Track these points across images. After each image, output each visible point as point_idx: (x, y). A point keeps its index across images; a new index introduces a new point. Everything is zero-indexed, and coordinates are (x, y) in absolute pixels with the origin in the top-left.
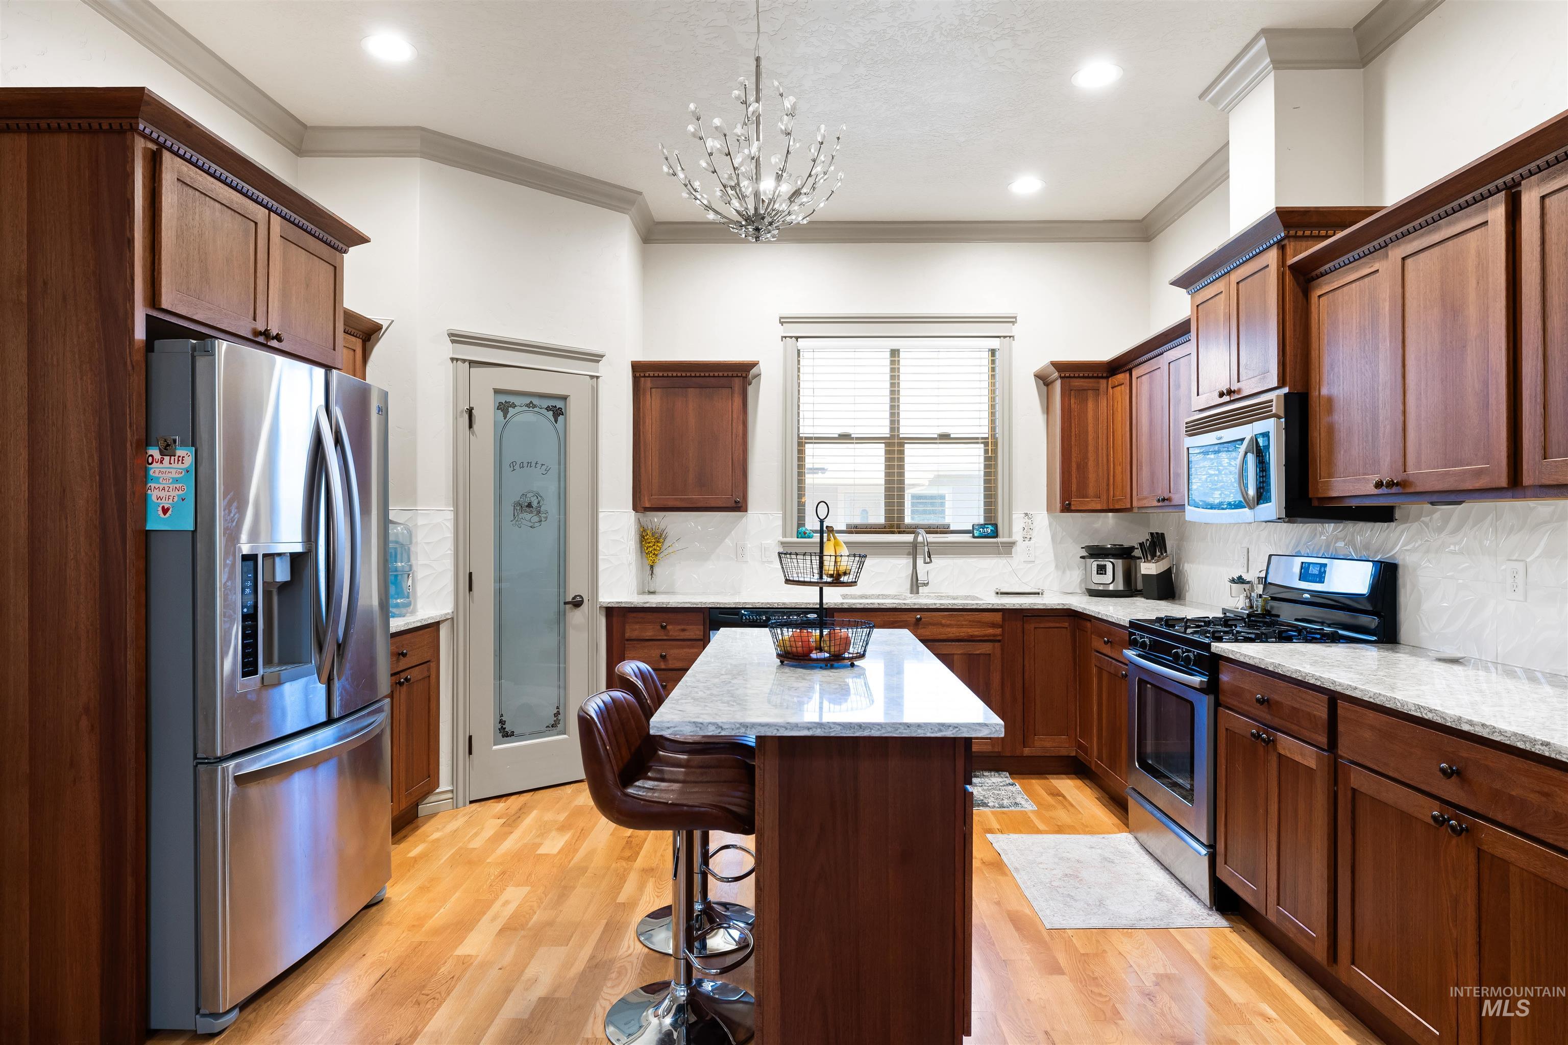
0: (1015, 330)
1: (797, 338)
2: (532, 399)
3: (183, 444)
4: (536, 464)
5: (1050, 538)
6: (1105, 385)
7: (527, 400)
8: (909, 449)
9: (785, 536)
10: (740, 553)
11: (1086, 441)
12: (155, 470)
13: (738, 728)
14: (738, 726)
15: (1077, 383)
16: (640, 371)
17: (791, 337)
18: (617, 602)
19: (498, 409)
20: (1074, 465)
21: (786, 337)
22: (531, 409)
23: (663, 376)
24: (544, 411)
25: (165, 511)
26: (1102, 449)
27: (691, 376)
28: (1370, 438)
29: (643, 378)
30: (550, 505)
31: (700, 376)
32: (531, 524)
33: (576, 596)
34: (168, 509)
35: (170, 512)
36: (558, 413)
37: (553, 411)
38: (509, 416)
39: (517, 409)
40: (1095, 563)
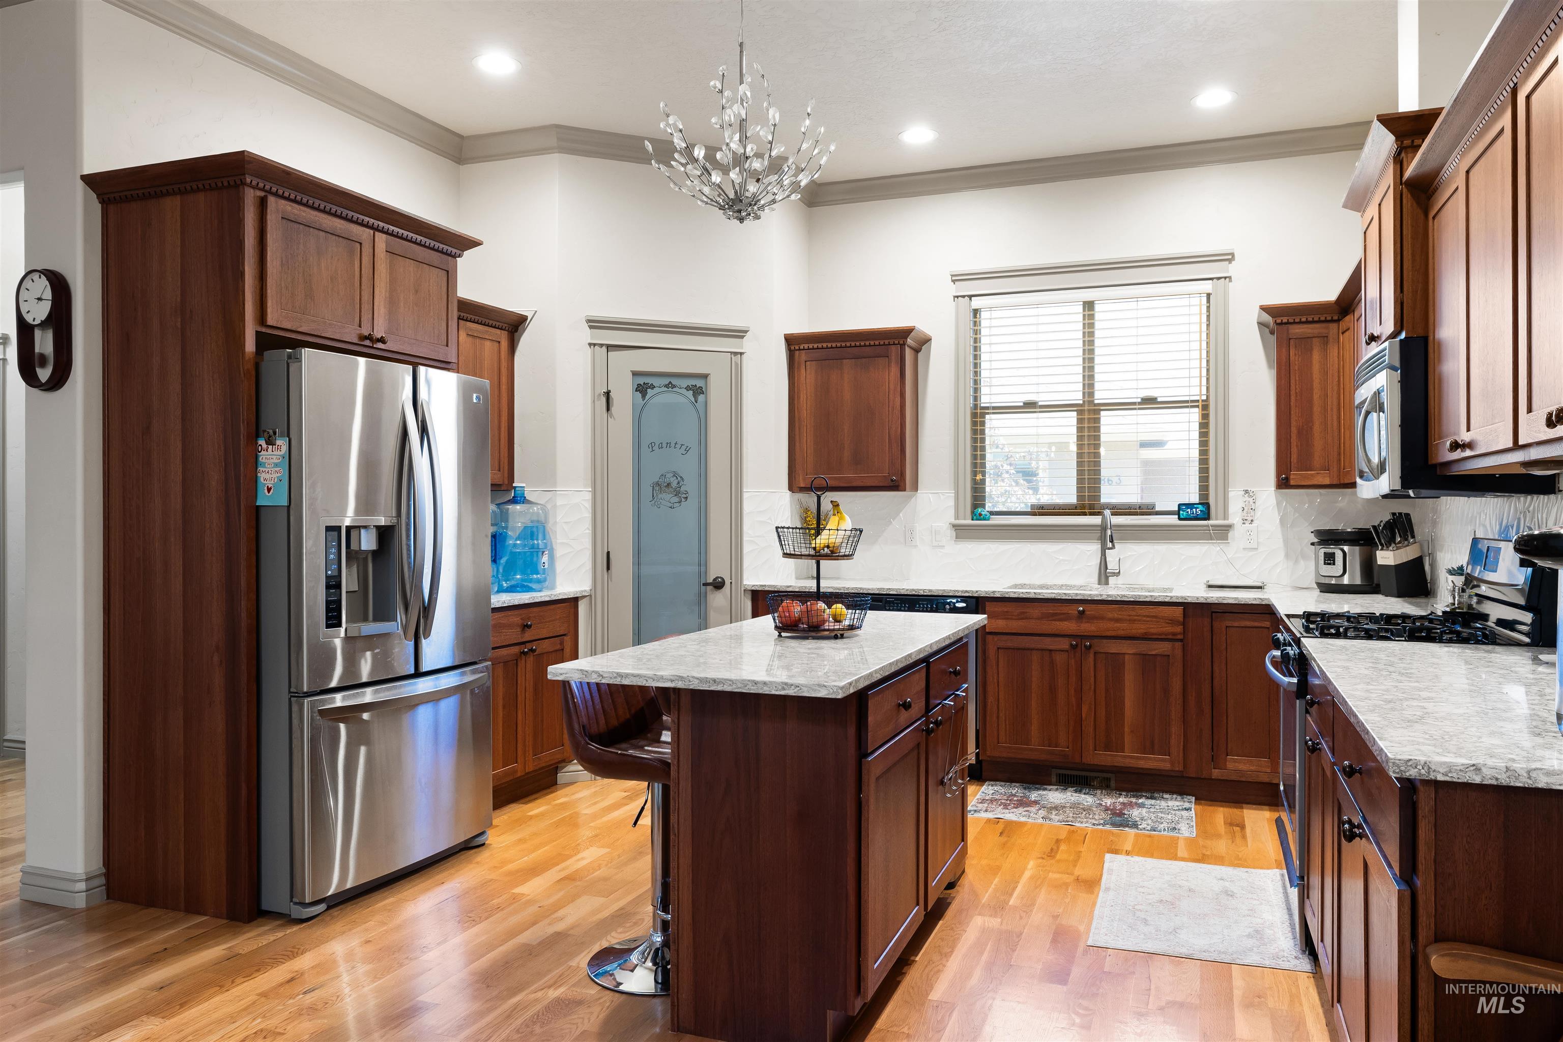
0: (1232, 269)
1: (970, 297)
2: (671, 380)
3: (282, 436)
4: (676, 444)
5: (1278, 521)
6: (1335, 331)
7: (666, 381)
8: (1106, 418)
9: (957, 517)
10: (909, 537)
11: (1310, 401)
12: (263, 456)
13: (615, 677)
14: (615, 675)
15: (1297, 330)
16: (793, 343)
17: (963, 297)
18: (761, 586)
19: (636, 391)
20: (1294, 430)
21: (957, 297)
22: (670, 389)
23: (818, 348)
24: (684, 391)
25: (269, 490)
26: (1332, 409)
27: (846, 347)
29: (798, 352)
30: (690, 486)
31: (856, 346)
32: (670, 505)
33: (717, 578)
34: (271, 488)
35: (272, 491)
36: (698, 391)
37: (693, 390)
38: (647, 397)
39: (656, 390)
40: (1323, 551)
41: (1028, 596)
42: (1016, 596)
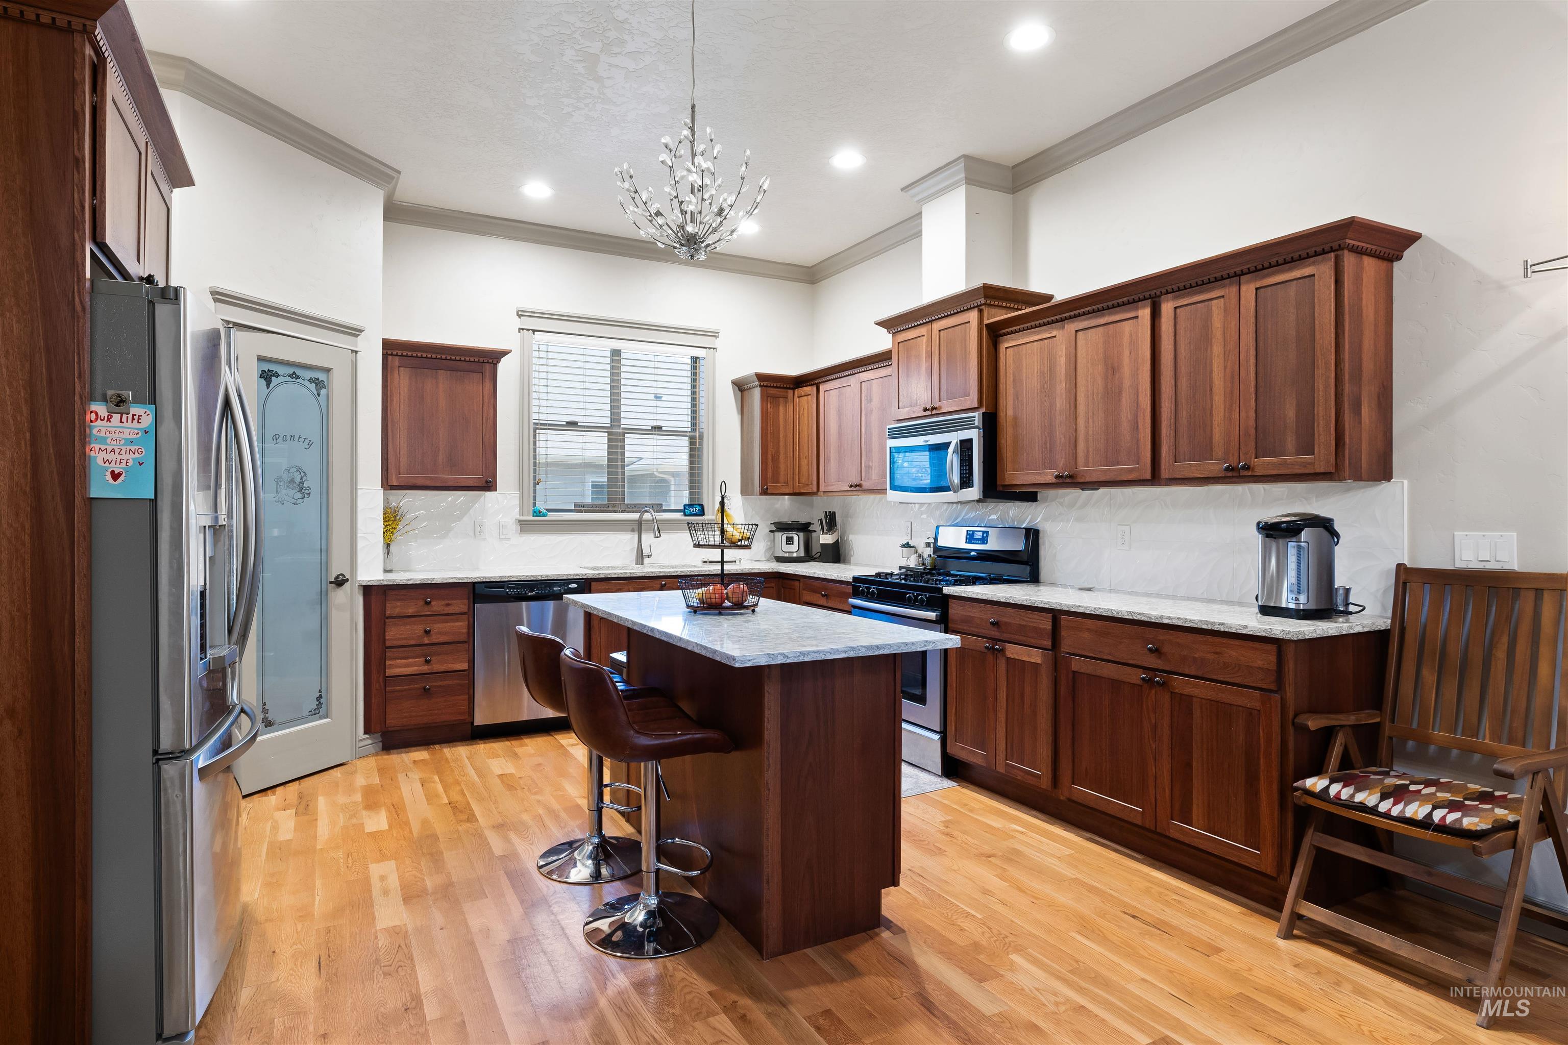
0: (717, 343)
1: (534, 331)
2: (296, 370)
3: (139, 401)
4: (299, 437)
5: (743, 515)
6: (792, 395)
7: (290, 371)
8: (629, 439)
9: (522, 514)
10: (477, 531)
11: (779, 438)
12: (99, 428)
15: (772, 391)
16: (391, 349)
17: (528, 330)
18: (378, 581)
19: (260, 377)
20: (770, 457)
21: (523, 329)
22: (294, 380)
23: (412, 356)
24: (307, 383)
26: (790, 445)
27: (441, 359)
28: (1048, 446)
29: (390, 357)
30: (313, 483)
31: (451, 360)
32: (294, 501)
33: (338, 576)
36: (319, 384)
37: (316, 383)
38: (272, 385)
39: (281, 379)
40: (784, 536)
41: (625, 576)
42: (616, 576)
